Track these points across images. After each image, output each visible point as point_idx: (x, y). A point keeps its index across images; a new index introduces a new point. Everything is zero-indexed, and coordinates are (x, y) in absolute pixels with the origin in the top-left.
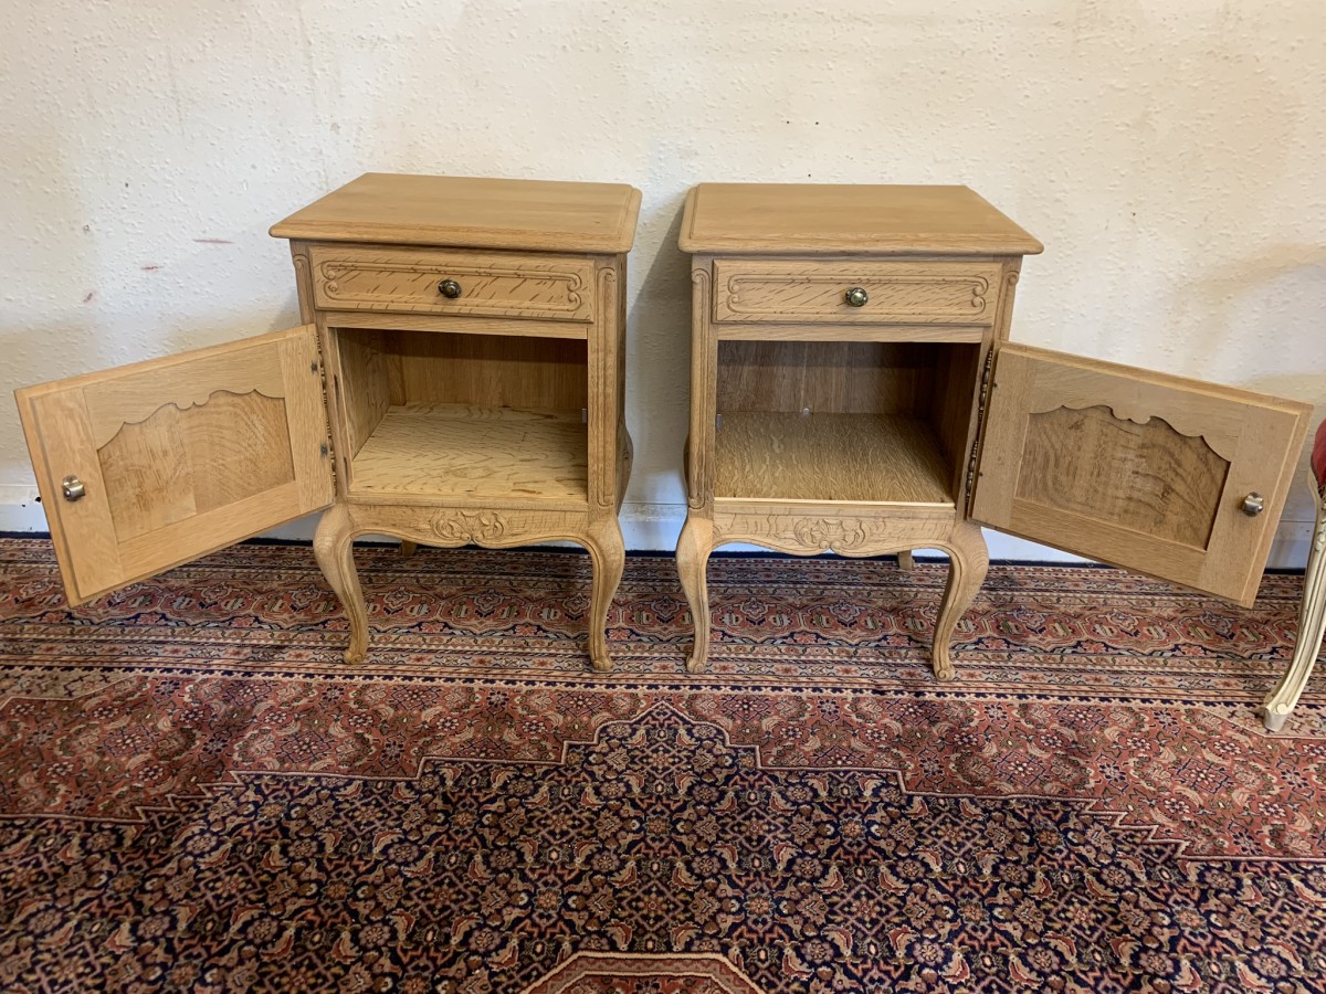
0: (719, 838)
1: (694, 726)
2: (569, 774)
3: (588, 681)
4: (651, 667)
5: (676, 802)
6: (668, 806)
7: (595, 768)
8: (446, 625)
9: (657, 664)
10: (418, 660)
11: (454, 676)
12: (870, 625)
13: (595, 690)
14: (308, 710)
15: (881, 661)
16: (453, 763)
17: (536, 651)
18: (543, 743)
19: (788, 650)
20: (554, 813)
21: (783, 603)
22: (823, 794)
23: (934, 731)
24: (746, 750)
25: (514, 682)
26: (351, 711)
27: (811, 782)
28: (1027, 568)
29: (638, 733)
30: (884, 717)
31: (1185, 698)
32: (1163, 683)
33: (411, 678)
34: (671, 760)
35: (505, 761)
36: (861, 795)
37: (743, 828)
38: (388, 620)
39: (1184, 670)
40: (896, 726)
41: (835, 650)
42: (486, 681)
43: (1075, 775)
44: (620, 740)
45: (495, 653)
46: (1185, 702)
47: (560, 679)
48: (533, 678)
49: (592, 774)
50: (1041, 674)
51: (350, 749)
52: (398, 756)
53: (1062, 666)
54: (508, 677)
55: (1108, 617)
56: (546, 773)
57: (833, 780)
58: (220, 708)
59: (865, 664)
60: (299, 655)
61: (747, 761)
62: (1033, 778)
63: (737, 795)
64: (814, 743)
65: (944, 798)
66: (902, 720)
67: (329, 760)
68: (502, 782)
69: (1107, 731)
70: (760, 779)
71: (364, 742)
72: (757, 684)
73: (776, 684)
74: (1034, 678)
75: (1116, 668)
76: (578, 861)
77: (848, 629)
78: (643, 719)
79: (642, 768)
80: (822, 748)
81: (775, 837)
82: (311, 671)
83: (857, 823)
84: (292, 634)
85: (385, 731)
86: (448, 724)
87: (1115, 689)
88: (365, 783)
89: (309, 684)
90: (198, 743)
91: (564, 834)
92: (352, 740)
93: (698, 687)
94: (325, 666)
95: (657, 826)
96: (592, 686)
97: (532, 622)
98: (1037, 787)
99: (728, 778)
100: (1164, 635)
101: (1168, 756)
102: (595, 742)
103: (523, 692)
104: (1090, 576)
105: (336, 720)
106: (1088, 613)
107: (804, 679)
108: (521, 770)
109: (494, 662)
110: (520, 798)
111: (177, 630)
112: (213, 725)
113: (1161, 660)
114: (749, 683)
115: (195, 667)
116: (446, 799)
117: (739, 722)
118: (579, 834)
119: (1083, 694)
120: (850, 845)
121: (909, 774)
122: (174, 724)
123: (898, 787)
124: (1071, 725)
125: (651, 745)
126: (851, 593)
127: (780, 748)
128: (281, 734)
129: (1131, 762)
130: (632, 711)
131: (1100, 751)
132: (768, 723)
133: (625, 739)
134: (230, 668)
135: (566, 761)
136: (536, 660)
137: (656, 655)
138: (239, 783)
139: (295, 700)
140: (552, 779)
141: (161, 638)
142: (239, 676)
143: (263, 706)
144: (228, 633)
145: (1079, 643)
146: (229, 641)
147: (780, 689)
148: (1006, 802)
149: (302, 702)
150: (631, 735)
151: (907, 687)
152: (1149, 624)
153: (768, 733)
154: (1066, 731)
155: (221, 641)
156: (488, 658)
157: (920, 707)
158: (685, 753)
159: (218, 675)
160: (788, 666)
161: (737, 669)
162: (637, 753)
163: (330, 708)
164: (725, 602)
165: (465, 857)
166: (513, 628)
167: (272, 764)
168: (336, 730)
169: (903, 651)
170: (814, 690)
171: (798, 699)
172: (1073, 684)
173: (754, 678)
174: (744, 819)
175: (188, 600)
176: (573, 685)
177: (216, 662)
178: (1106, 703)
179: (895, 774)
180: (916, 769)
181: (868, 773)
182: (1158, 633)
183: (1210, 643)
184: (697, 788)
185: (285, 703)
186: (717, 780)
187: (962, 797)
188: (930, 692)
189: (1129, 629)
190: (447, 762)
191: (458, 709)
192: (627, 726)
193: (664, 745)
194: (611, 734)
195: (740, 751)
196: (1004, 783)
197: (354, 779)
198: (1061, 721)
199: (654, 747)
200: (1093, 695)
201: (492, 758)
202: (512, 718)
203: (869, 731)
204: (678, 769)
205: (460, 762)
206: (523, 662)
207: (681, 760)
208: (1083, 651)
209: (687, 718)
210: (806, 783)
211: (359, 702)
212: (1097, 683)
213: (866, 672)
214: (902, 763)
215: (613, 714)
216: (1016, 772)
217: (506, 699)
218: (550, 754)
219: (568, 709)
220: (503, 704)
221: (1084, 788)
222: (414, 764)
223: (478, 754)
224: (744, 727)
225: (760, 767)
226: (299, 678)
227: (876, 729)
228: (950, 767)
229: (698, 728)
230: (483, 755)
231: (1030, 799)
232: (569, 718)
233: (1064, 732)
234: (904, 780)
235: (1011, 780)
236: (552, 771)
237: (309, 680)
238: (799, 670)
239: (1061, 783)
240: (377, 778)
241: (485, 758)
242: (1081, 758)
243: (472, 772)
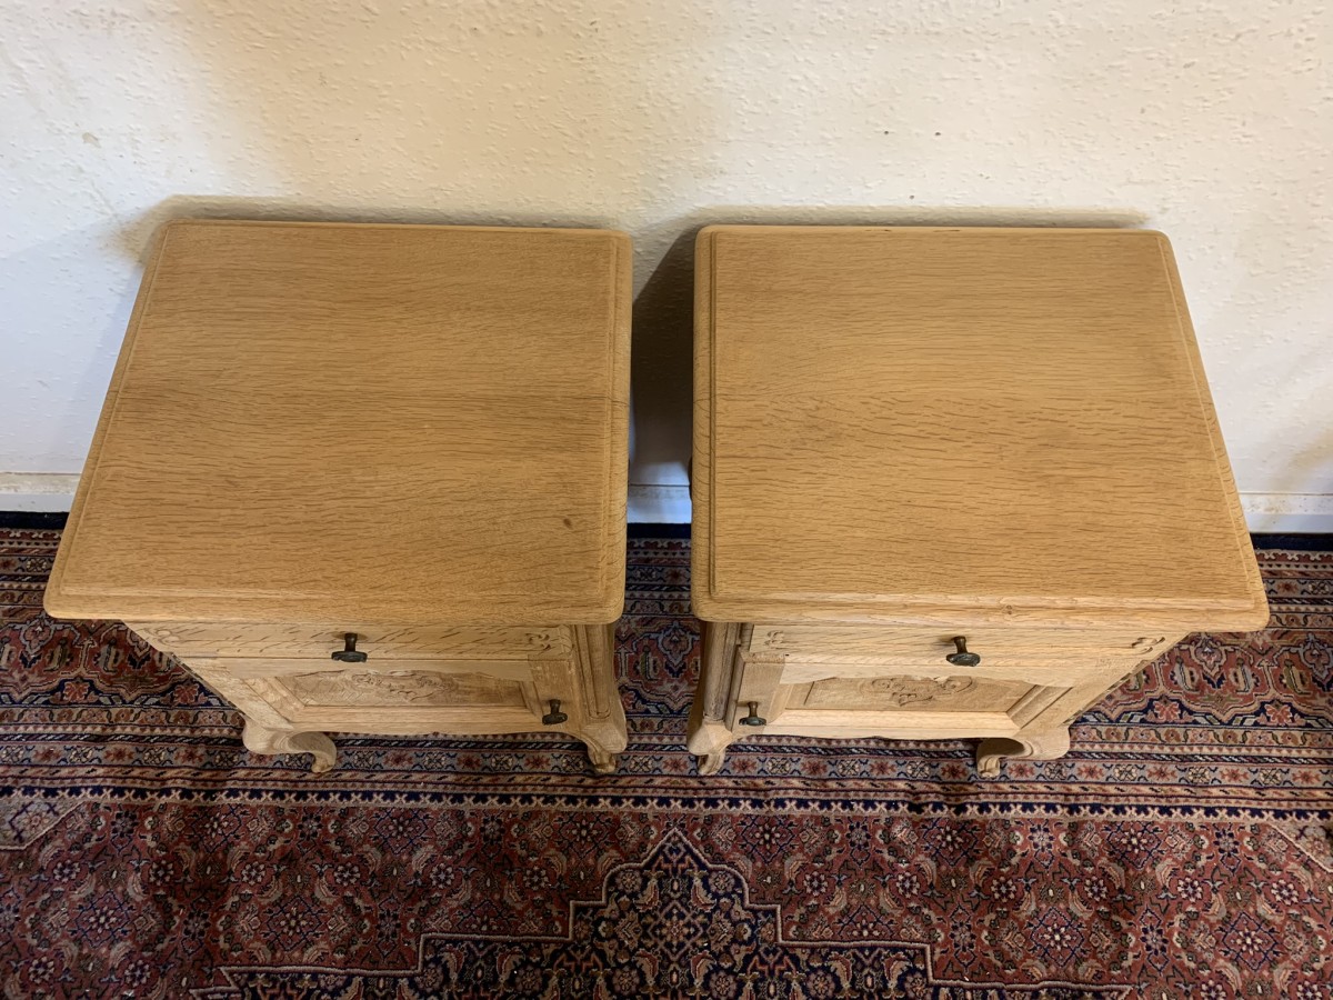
1: (710, 871)
2: (579, 956)
3: (590, 792)
4: (660, 765)
7: (606, 946)
9: (667, 758)
10: (398, 760)
11: (440, 789)
13: (599, 808)
14: (288, 858)
16: (455, 942)
18: (548, 905)
22: (846, 985)
23: (971, 875)
24: (766, 913)
25: (508, 799)
26: (334, 858)
27: (835, 965)
29: (650, 884)
30: (919, 851)
31: (1254, 805)
32: (1235, 776)
33: (392, 796)
34: (686, 931)
35: (510, 938)
36: (886, 987)
39: (1264, 752)
42: (478, 798)
43: (1114, 945)
44: (631, 897)
46: (1255, 812)
47: (559, 791)
48: (529, 790)
49: (602, 955)
50: (1099, 765)
51: (344, 925)
52: (394, 934)
53: (1126, 748)
54: (501, 790)
55: (1192, 648)
56: (554, 956)
57: (859, 965)
58: (190, 858)
59: (904, 755)
61: (767, 933)
62: (1069, 953)
63: (756, 989)
64: (839, 902)
65: (971, 989)
66: (936, 857)
67: (322, 945)
68: (508, 972)
69: (1159, 867)
70: (780, 961)
71: (354, 910)
72: (781, 795)
73: (802, 795)
74: (1091, 772)
75: (1187, 750)
78: (655, 857)
80: (848, 908)
82: (280, 786)
85: (376, 892)
86: (442, 877)
87: (1179, 790)
88: (366, 978)
89: (281, 810)
90: (177, 919)
92: (342, 908)
93: (715, 804)
94: (294, 775)
96: (595, 800)
98: (1071, 969)
99: (747, 959)
100: (1252, 684)
101: (1218, 907)
102: (603, 901)
103: (519, 817)
105: (320, 875)
107: (833, 785)
108: (527, 952)
110: (530, 998)
111: (114, 711)
112: (187, 888)
113: (1240, 734)
114: (772, 795)
115: (147, 785)
117: (759, 864)
119: (1142, 801)
121: (938, 950)
122: (147, 887)
123: (924, 973)
124: (1121, 858)
125: (665, 905)
127: (803, 909)
128: (264, 901)
129: (1178, 919)
130: (642, 846)
131: (1146, 904)
132: (792, 865)
133: (633, 895)
134: (188, 785)
135: (574, 934)
136: (531, 755)
137: (666, 740)
138: (233, 987)
139: (271, 839)
140: (560, 965)
141: (98, 729)
142: (200, 799)
143: (236, 853)
144: (174, 713)
145: (1150, 706)
146: (177, 732)
147: (805, 803)
148: (1036, 992)
149: (278, 844)
150: (644, 887)
151: (946, 796)
152: (1238, 662)
153: (791, 882)
154: (1116, 871)
155: (168, 732)
156: (475, 756)
157: (959, 832)
158: (700, 918)
159: (175, 794)
160: (816, 763)
161: (759, 766)
162: (649, 920)
163: (310, 853)
167: (263, 951)
168: (322, 892)
170: (844, 804)
171: (824, 821)
172: (1133, 782)
173: (778, 783)
175: (113, 651)
176: (574, 800)
177: (170, 773)
178: (1166, 817)
179: (923, 951)
180: (946, 941)
181: (895, 949)
182: (1243, 679)
183: (1300, 701)
184: (714, 977)
185: (259, 847)
186: (735, 964)
187: (992, 988)
188: (972, 804)
189: (1213, 674)
190: (448, 941)
191: (450, 850)
192: (637, 874)
193: (679, 905)
194: (621, 887)
195: (760, 915)
196: (1037, 962)
197: (354, 975)
198: (1111, 853)
199: (667, 909)
200: (1153, 801)
201: (494, 933)
202: (511, 863)
203: (901, 878)
204: (694, 945)
205: (462, 941)
206: (516, 762)
207: (697, 930)
208: (1153, 719)
209: (702, 858)
210: (829, 967)
211: (341, 840)
212: (1161, 781)
213: (903, 769)
214: (932, 933)
215: (621, 852)
216: (1052, 944)
217: (501, 831)
218: (557, 924)
219: (571, 845)
220: (499, 838)
221: (1121, 968)
222: (414, 949)
223: (480, 927)
224: (765, 873)
225: (780, 941)
226: (267, 798)
227: (908, 874)
228: (983, 938)
229: (714, 875)
230: (484, 928)
231: (1062, 988)
232: (573, 861)
233: (1113, 873)
234: (932, 961)
235: (1046, 956)
236: (561, 951)
237: (278, 802)
238: (830, 768)
239: (1099, 961)
240: (376, 972)
241: (487, 933)
242: (1124, 917)
243: (476, 959)
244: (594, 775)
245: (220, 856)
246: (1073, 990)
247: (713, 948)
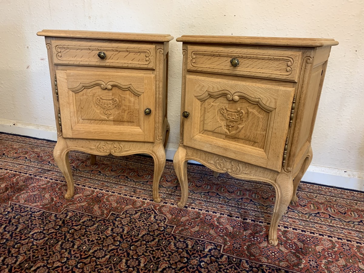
0: (143, 254)
1: (157, 215)
2: (107, 222)
3: (132, 195)
5: (136, 239)
6: (132, 240)
7: (116, 222)
8: (100, 172)
10: (85, 180)
11: (92, 186)
12: (238, 194)
13: (132, 198)
14: (44, 189)
15: (236, 206)
16: (73, 211)
17: (122, 183)
18: (105, 211)
19: (204, 197)
20: (93, 234)
21: (211, 182)
22: (190, 247)
23: (245, 233)
24: (170, 226)
25: (108, 191)
26: (55, 191)
28: (308, 184)
29: (137, 214)
30: (227, 224)
31: (358, 241)
32: (350, 233)
33: (79, 185)
34: (143, 225)
35: (89, 214)
36: (204, 250)
37: (154, 253)
38: (84, 168)
39: (362, 230)
40: (230, 229)
41: (221, 200)
42: (100, 190)
43: (296, 261)
44: (130, 215)
45: (108, 182)
46: (357, 243)
47: (123, 193)
48: (115, 191)
49: (114, 224)
50: (297, 221)
51: (47, 202)
52: (59, 206)
53: (308, 220)
55: (335, 206)
56: (100, 221)
57: (196, 243)
58: (21, 183)
59: (230, 206)
60: (53, 173)
61: (169, 230)
62: (277, 258)
63: (159, 241)
64: (196, 229)
65: (236, 258)
66: (234, 227)
67: (39, 204)
68: (84, 220)
69: (317, 247)
70: (170, 237)
71: (52, 200)
73: (194, 207)
74: (294, 222)
75: (331, 224)
76: (91, 251)
77: (230, 194)
78: (142, 210)
79: (132, 225)
80: (198, 231)
81: (163, 259)
82: (53, 178)
83: (197, 260)
84: (55, 167)
85: (61, 198)
86: (80, 200)
87: (327, 232)
88: (43, 212)
89: (49, 181)
90: (7, 192)
91: (93, 241)
92: (49, 199)
93: (166, 203)
94: (58, 177)
95: (125, 245)
96: (132, 197)
97: (126, 175)
98: (277, 262)
99: (159, 234)
100: (357, 216)
101: (342, 262)
103: (109, 195)
104: (333, 191)
105: (49, 193)
106: (327, 203)
107: (205, 207)
108: (92, 218)
109: (106, 184)
110: (86, 227)
111: (27, 162)
112: (15, 188)
113: (352, 225)
115: (23, 172)
116: (63, 222)
118: (97, 242)
119: (313, 231)
120: (190, 268)
121: (226, 247)
122: (6, 186)
123: (220, 250)
124: (303, 241)
126: (237, 183)
127: (183, 228)
128: (31, 194)
129: (324, 261)
130: (140, 207)
131: (311, 254)
132: (183, 219)
133: (132, 215)
134: (32, 174)
135: (109, 218)
136: (120, 186)
138: (9, 205)
139: (43, 185)
140: (100, 223)
141: (21, 163)
142: (32, 176)
143: (33, 185)
144: (39, 164)
145: (318, 213)
146: (38, 167)
147: (194, 209)
148: (261, 265)
149: (44, 186)
150: (135, 214)
151: (241, 216)
152: (352, 211)
153: (182, 222)
155: (36, 166)
157: (243, 224)
158: (149, 223)
160: (201, 202)
162: (133, 220)
163: (50, 189)
164: (191, 179)
165: (56, 242)
166: (119, 176)
167: (22, 201)
168: (47, 196)
169: (246, 204)
170: (206, 211)
171: (199, 213)
172: (310, 227)
174: (156, 249)
175: (35, 155)
176: (126, 195)
177: (30, 171)
178: (321, 236)
179: (221, 246)
180: (230, 245)
181: (211, 243)
182: (355, 215)
184: (146, 236)
185: (39, 186)
186: (155, 234)
187: (244, 260)
188: (249, 219)
189: (342, 211)
190: (72, 211)
191: (86, 196)
192: (134, 211)
193: (144, 219)
194: (128, 212)
195: (168, 226)
196: (264, 258)
197: (41, 211)
198: (298, 239)
199: (140, 219)
200: (317, 232)
201: (86, 212)
202: (101, 201)
203: (219, 229)
204: (144, 228)
205: (76, 212)
206: (115, 186)
207: (147, 225)
208: (319, 216)
209: (157, 212)
210: (186, 242)
211: (60, 189)
212: (320, 228)
213: (229, 208)
214: (226, 242)
215: (133, 207)
216: (271, 255)
217: (103, 196)
218: (105, 215)
219: (120, 202)
220: (101, 197)
221: (298, 267)
222: (62, 210)
223: (83, 211)
224: (175, 218)
225: (172, 233)
226: (48, 179)
227: (222, 229)
228: (244, 247)
229: (158, 216)
230: (84, 211)
231: (272, 266)
232: (118, 205)
233: (298, 244)
234: (223, 248)
235: (267, 257)
236: (102, 220)
237: (50, 180)
238: (205, 204)
239: (289, 263)
240: (48, 211)
241: (84, 212)
242: (301, 255)
243: (77, 216)
244: (134, 192)
245: (28, 185)
246: (276, 268)
247: (149, 230)
